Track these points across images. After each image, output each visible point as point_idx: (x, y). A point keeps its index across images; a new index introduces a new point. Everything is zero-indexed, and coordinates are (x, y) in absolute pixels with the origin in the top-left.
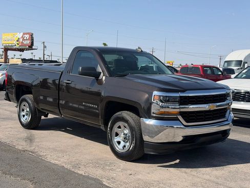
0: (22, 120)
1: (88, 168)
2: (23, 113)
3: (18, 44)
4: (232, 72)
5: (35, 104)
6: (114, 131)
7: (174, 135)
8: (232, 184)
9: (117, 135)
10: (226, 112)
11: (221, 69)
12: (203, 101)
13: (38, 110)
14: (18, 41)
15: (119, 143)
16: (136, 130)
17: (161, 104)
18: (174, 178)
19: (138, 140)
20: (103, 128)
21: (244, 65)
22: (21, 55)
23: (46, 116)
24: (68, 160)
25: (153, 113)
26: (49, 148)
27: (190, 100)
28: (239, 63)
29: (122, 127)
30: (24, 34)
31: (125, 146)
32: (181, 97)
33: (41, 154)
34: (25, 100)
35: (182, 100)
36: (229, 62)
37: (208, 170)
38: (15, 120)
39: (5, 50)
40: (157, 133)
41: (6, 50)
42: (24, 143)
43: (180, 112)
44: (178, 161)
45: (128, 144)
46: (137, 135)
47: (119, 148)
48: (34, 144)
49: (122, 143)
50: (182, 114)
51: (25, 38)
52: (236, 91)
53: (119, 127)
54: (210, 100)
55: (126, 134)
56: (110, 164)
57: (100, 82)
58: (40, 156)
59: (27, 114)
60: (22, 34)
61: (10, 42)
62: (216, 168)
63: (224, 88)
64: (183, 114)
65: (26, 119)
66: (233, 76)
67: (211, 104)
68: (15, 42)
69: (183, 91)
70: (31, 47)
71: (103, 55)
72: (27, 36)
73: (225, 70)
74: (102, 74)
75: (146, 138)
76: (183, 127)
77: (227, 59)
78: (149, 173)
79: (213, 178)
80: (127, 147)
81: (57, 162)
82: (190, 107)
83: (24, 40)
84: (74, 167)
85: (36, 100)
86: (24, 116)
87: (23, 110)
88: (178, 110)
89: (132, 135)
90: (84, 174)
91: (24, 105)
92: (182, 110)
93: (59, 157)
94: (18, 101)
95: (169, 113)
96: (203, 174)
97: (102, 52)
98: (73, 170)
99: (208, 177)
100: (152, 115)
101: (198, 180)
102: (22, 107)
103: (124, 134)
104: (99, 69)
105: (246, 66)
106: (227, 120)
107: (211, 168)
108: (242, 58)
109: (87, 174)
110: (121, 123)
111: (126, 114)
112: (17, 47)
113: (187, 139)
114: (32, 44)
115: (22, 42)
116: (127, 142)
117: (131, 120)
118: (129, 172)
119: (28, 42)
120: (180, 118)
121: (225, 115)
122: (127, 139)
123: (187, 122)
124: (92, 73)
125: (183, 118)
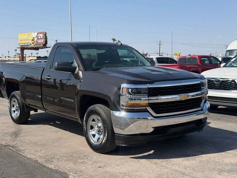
0: (13, 115)
1: (60, 162)
2: (13, 109)
3: (33, 43)
5: (23, 100)
6: (89, 124)
7: (147, 126)
8: (199, 175)
9: (92, 128)
10: (202, 100)
11: (220, 59)
12: (173, 92)
13: (26, 105)
14: (33, 40)
15: (94, 136)
16: (108, 123)
17: (130, 96)
18: (142, 169)
19: (110, 133)
20: (79, 121)
22: (37, 53)
23: (36, 111)
24: (44, 154)
25: (122, 105)
26: (31, 143)
27: (160, 91)
29: (96, 120)
30: (38, 33)
31: (99, 138)
32: (149, 88)
33: (21, 148)
34: (14, 96)
35: (151, 91)
37: (179, 160)
38: (7, 115)
39: (21, 50)
40: (127, 125)
41: (23, 49)
42: (9, 138)
44: (152, 152)
45: (102, 136)
46: (108, 127)
47: (94, 141)
48: (19, 138)
49: (97, 136)
50: (151, 105)
51: (39, 38)
52: (221, 80)
53: (94, 120)
54: (182, 91)
55: (100, 127)
56: (85, 156)
57: (77, 76)
58: (19, 151)
59: (17, 110)
60: (36, 34)
61: (25, 42)
62: (188, 158)
63: (197, 78)
64: (153, 106)
65: (16, 115)
67: (182, 95)
68: (31, 42)
69: (151, 83)
70: (45, 46)
71: (80, 50)
72: (41, 35)
73: (224, 59)
74: (77, 68)
75: (117, 130)
76: (152, 118)
77: (228, 49)
78: (118, 165)
79: (181, 169)
80: (100, 139)
81: (32, 157)
82: (159, 98)
83: (38, 39)
84: (48, 161)
85: (24, 96)
86: (14, 111)
87: (13, 106)
88: (147, 102)
89: (104, 127)
90: (53, 168)
91: (14, 101)
92: (150, 102)
93: (36, 151)
94: (9, 98)
95: (138, 105)
96: (173, 165)
97: (79, 47)
98: (45, 164)
99: (177, 168)
100: (122, 107)
101: (166, 171)
102: (13, 103)
103: (98, 127)
104: (75, 64)
106: (202, 110)
107: (183, 159)
109: (56, 168)
110: (94, 117)
111: (99, 107)
112: (33, 45)
113: (158, 130)
114: (46, 42)
115: (37, 41)
116: (101, 135)
117: (103, 113)
118: (99, 165)
119: (42, 41)
120: (149, 109)
121: (200, 104)
122: (101, 132)
123: (157, 113)
124: (68, 68)
125: (153, 109)
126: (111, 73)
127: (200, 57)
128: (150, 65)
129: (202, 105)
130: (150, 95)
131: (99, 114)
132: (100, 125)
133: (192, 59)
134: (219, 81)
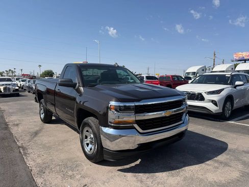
0: (41, 117)
4: (190, 78)
6: (84, 133)
9: (86, 137)
10: (182, 115)
11: (183, 77)
12: (159, 108)
15: (88, 145)
17: (117, 113)
19: (99, 146)
21: (197, 75)
25: (110, 122)
27: (146, 108)
28: (194, 73)
29: (89, 131)
32: (136, 106)
35: (137, 109)
36: (188, 73)
43: (136, 121)
44: (138, 162)
45: (93, 147)
46: (98, 140)
47: (87, 149)
49: (90, 146)
50: (138, 122)
53: (87, 131)
54: (167, 107)
55: (92, 138)
57: (78, 91)
59: (43, 113)
63: (180, 95)
66: (190, 81)
67: (167, 111)
69: (139, 101)
73: (186, 77)
74: (78, 84)
77: (187, 72)
80: (92, 149)
82: (146, 115)
84: (41, 171)
87: (41, 109)
88: (134, 119)
91: (42, 106)
92: (137, 119)
93: (39, 156)
95: (125, 123)
100: (109, 124)
103: (90, 138)
104: (76, 81)
105: (198, 75)
106: (183, 123)
108: (195, 71)
109: (42, 185)
110: (88, 128)
111: (91, 120)
116: (93, 145)
117: (94, 127)
120: (136, 126)
121: (181, 118)
123: (143, 130)
124: (70, 84)
125: (139, 126)
126: (104, 89)
127: (172, 76)
128: (139, 82)
129: (183, 118)
130: (136, 113)
131: (91, 127)
132: (92, 136)
133: (167, 77)
134: (190, 93)
